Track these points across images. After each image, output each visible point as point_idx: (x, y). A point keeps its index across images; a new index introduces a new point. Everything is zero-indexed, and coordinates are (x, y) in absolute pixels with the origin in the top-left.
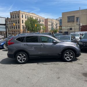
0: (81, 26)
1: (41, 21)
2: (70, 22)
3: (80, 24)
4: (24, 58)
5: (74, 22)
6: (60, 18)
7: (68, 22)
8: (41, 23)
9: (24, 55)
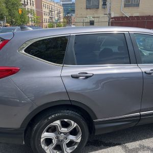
0: (112, 18)
1: (29, 4)
2: (90, 9)
3: (110, 14)
4: (71, 137)
5: (98, 8)
6: (63, 1)
7: (87, 8)
8: (29, 7)
9: (74, 125)
